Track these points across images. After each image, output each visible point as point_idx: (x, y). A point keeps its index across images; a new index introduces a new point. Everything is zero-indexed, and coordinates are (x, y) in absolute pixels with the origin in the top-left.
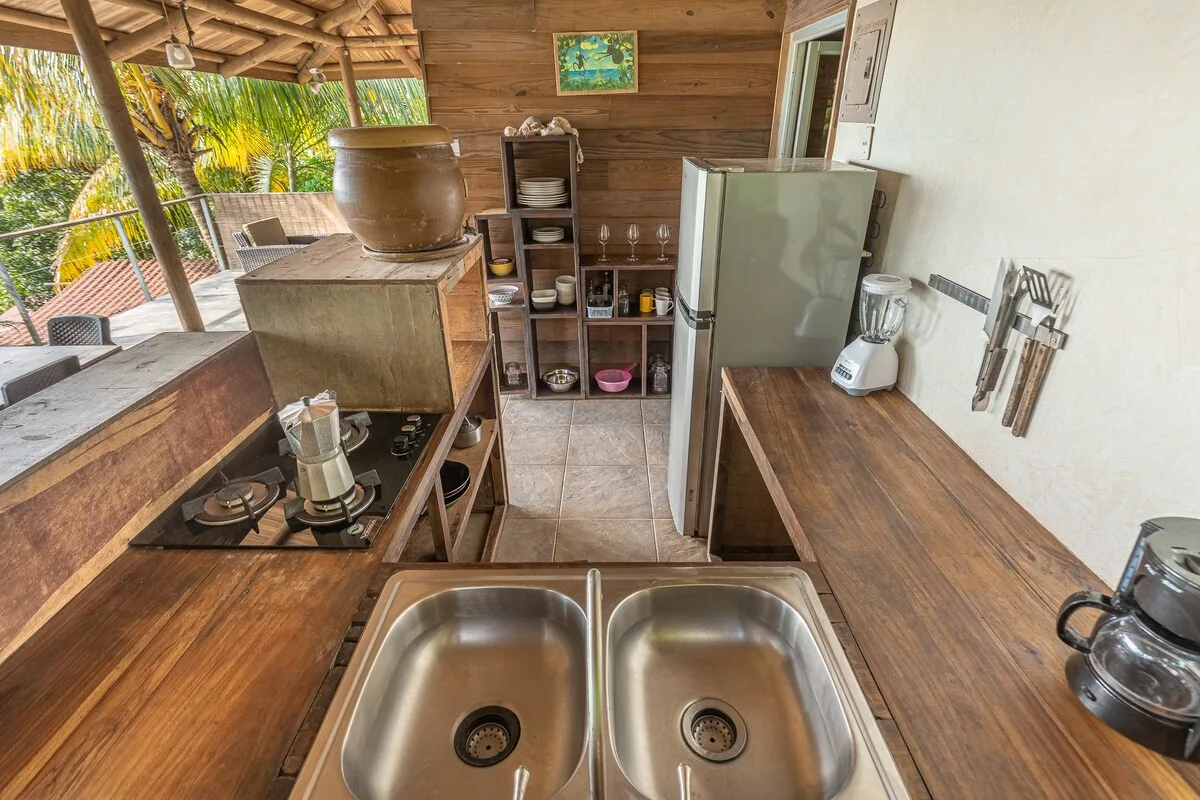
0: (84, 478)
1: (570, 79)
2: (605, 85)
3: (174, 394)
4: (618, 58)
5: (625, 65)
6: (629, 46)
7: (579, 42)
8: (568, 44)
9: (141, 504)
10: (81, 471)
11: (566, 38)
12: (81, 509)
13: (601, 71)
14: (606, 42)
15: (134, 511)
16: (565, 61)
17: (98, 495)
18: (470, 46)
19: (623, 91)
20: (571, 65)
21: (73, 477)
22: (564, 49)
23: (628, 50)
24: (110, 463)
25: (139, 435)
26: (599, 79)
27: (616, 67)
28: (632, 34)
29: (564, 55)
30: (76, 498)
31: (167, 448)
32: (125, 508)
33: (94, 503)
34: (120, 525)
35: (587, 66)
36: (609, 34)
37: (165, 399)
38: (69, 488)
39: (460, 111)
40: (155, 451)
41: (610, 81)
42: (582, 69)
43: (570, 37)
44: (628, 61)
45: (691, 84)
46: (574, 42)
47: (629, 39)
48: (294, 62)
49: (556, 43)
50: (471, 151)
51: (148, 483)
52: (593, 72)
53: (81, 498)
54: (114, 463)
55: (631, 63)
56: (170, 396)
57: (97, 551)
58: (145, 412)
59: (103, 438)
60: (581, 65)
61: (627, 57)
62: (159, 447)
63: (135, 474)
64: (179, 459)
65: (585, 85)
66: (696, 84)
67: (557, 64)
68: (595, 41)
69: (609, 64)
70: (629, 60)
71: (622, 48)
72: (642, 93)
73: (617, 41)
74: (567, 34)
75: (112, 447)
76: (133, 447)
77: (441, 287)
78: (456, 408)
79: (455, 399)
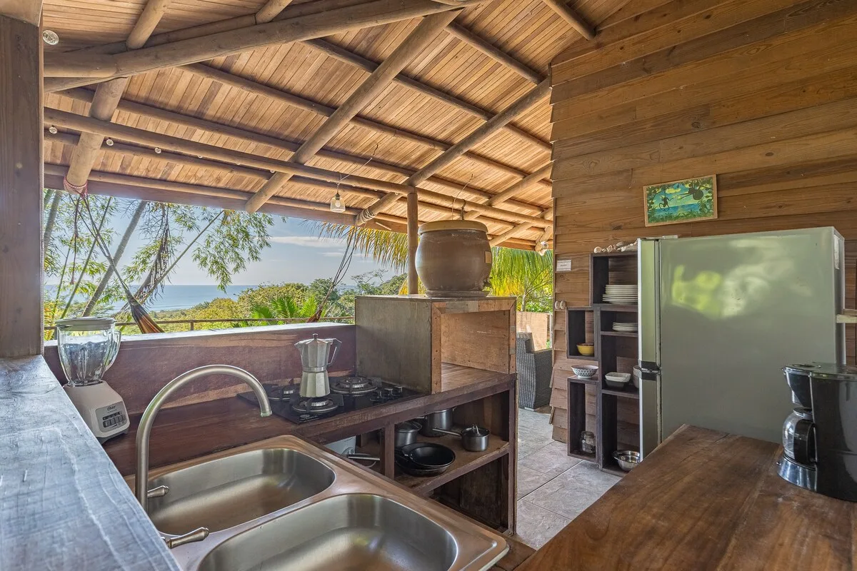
0: (233, 351)
1: (656, 215)
2: (686, 216)
3: (295, 335)
4: (697, 195)
5: (705, 199)
6: (708, 186)
7: (665, 189)
8: (655, 192)
10: (233, 347)
11: (654, 189)
13: (683, 206)
14: (687, 186)
16: (653, 203)
18: (585, 202)
19: (704, 219)
20: (657, 204)
21: (228, 348)
22: (652, 195)
23: (707, 189)
24: (247, 351)
25: (267, 346)
26: (680, 212)
27: (696, 202)
28: (711, 178)
29: (652, 199)
31: (278, 359)
35: (671, 204)
36: (690, 181)
37: (288, 336)
39: (574, 242)
40: (271, 357)
41: (691, 212)
42: (667, 207)
43: (658, 188)
44: (707, 197)
45: (774, 207)
46: (660, 190)
47: (708, 182)
48: (534, 239)
49: (646, 192)
50: (579, 267)
52: (675, 208)
54: (249, 352)
55: (711, 198)
56: (291, 335)
57: (222, 388)
58: (275, 337)
59: (249, 338)
60: (666, 203)
61: (706, 193)
62: (275, 357)
63: (257, 363)
64: (284, 368)
65: (670, 217)
66: (780, 207)
67: (646, 205)
68: (678, 187)
69: (691, 201)
70: (708, 195)
71: (702, 188)
72: (721, 219)
73: (697, 184)
74: (654, 186)
75: (251, 344)
76: (261, 350)
77: (437, 306)
78: (433, 392)
79: (434, 385)
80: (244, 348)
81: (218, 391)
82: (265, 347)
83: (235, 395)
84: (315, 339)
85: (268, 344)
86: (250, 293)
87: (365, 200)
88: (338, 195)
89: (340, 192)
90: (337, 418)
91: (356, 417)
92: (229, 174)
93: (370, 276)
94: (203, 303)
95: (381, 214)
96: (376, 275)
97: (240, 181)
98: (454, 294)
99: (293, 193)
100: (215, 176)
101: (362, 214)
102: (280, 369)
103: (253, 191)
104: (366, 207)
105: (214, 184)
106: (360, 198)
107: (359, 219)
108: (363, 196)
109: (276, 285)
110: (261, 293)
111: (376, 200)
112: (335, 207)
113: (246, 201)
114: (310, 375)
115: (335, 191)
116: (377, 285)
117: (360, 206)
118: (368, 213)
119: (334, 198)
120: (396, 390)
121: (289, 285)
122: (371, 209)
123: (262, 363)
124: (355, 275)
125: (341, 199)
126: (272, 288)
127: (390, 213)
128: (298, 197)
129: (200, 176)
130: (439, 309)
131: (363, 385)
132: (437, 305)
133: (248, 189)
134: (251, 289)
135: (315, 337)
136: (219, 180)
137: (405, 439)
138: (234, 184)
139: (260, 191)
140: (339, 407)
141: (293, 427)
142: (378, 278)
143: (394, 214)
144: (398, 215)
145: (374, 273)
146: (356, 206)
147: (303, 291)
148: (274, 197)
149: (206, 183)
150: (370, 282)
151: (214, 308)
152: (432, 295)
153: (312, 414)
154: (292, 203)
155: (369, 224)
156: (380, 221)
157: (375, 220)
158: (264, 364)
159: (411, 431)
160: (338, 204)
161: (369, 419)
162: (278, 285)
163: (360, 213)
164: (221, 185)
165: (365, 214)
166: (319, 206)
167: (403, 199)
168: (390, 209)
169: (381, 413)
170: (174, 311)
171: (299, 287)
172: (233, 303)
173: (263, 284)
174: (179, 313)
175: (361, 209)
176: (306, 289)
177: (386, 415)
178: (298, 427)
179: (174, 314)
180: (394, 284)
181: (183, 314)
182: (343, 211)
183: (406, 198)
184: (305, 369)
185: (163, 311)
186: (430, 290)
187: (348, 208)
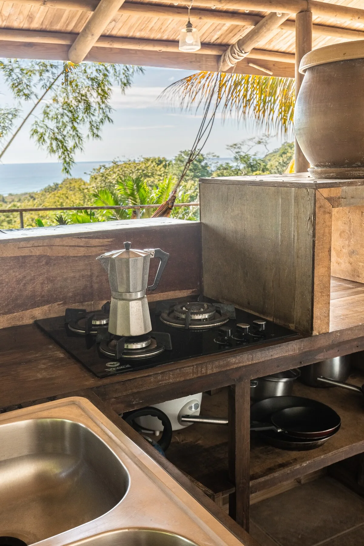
0: (24, 263)
3: (109, 240)
9: (55, 300)
10: (24, 257)
12: (15, 280)
15: (47, 302)
17: (29, 278)
21: (17, 258)
24: (44, 263)
25: (71, 255)
30: (14, 272)
31: (89, 273)
32: (43, 296)
33: (24, 282)
34: (36, 305)
37: (101, 240)
38: (12, 263)
40: (79, 271)
51: (66, 290)
53: (17, 274)
54: (47, 263)
56: (106, 240)
57: (14, 313)
58: (82, 242)
59: (45, 244)
62: (83, 270)
63: (58, 278)
64: (96, 286)
75: (49, 253)
76: (64, 260)
77: (325, 195)
78: (315, 333)
79: (317, 323)
80: (40, 257)
81: (9, 316)
82: (68, 257)
83: (31, 321)
84: (127, 249)
85: (72, 252)
86: (102, 170)
87: (232, 30)
88: (189, 25)
89: (194, 20)
90: (159, 370)
91: (189, 370)
92: (42, 7)
93: (251, 143)
94: (52, 185)
95: (255, 50)
96: (259, 143)
97: (58, 17)
98: (357, 173)
99: (131, 28)
100: (26, 13)
101: (228, 52)
102: (92, 287)
103: (76, 30)
104: (234, 41)
105: (26, 26)
106: (225, 28)
107: (224, 61)
108: (229, 23)
109: (132, 160)
110: (116, 170)
111: (249, 28)
112: (185, 43)
113: (69, 46)
114: (120, 303)
115: (184, 19)
116: (261, 156)
117: (225, 41)
118: (236, 50)
119: (184, 30)
120: (255, 328)
121: (148, 160)
122: (241, 43)
123: (66, 280)
124: (231, 144)
125: (194, 30)
126: (128, 164)
127: (270, 47)
128: (138, 35)
129: (7, 15)
130: (329, 199)
131: (206, 316)
132: (325, 192)
133: (70, 28)
134: (104, 166)
135: (127, 247)
136: (31, 18)
137: (275, 389)
138: (51, 23)
139: (85, 30)
140: (165, 351)
141: (91, 382)
142: (262, 146)
143: (276, 48)
144: (283, 49)
145: (257, 140)
146: (219, 41)
147: (165, 166)
148: (104, 37)
149: (16, 25)
150: (251, 153)
151: (64, 191)
152: (321, 175)
153: (123, 362)
154: (130, 43)
155: (237, 69)
156: (255, 62)
157: (249, 61)
158: (69, 281)
159: (285, 380)
160: (190, 39)
161: (209, 372)
162: (134, 161)
163: (225, 51)
164: (35, 25)
165: (233, 52)
166: (167, 46)
167: (289, 22)
168: (271, 41)
169: (228, 364)
170: (22, 195)
171: (160, 162)
172: (84, 184)
173: (117, 160)
174: (27, 196)
175: (228, 45)
176: (169, 164)
177: (235, 366)
178: (100, 383)
179: (22, 198)
180: (284, 153)
181: (32, 197)
182: (196, 49)
183: (294, 21)
184: (114, 293)
185: (11, 195)
186: (317, 166)
187: (204, 45)
